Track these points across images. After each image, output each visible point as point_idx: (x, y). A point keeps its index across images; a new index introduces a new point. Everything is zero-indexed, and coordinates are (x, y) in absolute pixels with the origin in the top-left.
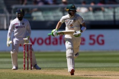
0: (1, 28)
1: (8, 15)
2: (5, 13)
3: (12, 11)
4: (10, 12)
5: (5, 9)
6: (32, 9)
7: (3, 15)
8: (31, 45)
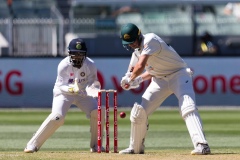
0: (45, 53)
1: (61, 21)
2: (55, 17)
3: (71, 13)
4: (66, 16)
5: (53, 7)
6: (118, 8)
7: (49, 21)
8: (115, 94)
